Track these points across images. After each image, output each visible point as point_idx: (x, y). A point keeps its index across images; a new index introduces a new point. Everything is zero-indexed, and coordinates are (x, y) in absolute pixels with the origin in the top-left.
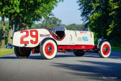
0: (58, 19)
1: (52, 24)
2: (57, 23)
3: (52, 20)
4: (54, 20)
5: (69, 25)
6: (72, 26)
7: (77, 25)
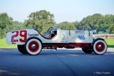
0: (49, 12)
1: (41, 19)
2: (48, 18)
3: (42, 15)
4: (45, 14)
5: (60, 23)
6: (64, 24)
7: (69, 23)
